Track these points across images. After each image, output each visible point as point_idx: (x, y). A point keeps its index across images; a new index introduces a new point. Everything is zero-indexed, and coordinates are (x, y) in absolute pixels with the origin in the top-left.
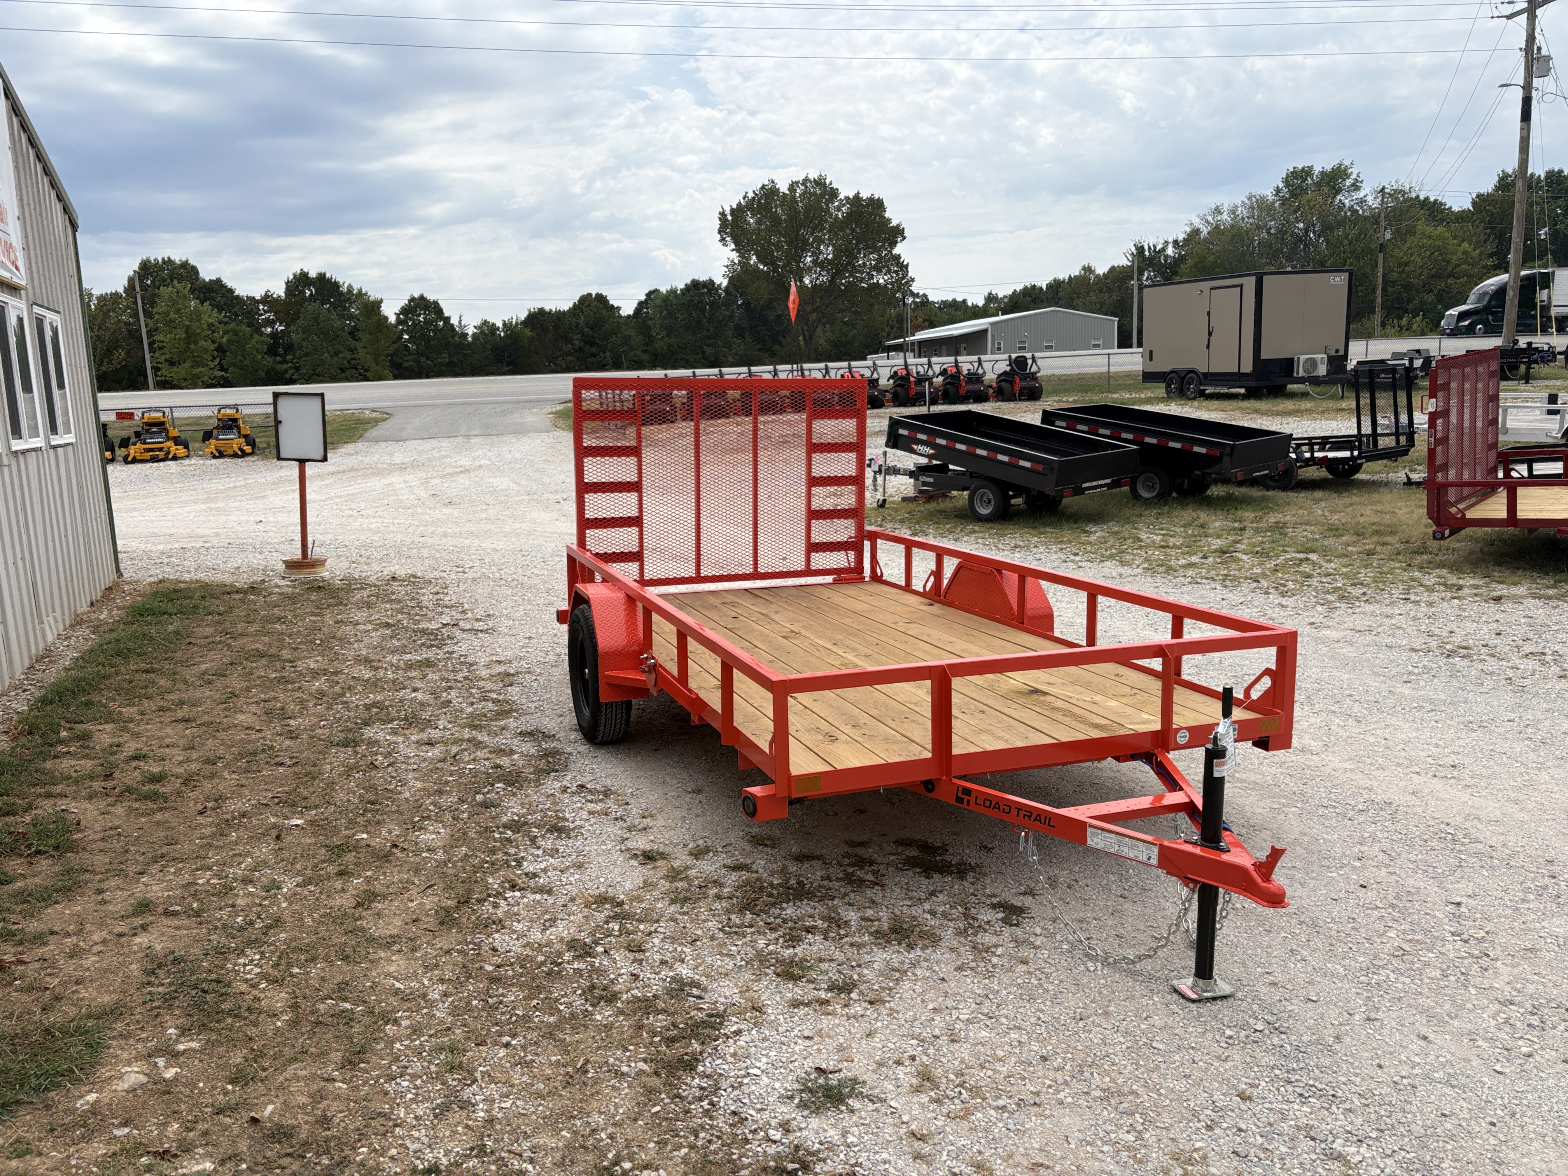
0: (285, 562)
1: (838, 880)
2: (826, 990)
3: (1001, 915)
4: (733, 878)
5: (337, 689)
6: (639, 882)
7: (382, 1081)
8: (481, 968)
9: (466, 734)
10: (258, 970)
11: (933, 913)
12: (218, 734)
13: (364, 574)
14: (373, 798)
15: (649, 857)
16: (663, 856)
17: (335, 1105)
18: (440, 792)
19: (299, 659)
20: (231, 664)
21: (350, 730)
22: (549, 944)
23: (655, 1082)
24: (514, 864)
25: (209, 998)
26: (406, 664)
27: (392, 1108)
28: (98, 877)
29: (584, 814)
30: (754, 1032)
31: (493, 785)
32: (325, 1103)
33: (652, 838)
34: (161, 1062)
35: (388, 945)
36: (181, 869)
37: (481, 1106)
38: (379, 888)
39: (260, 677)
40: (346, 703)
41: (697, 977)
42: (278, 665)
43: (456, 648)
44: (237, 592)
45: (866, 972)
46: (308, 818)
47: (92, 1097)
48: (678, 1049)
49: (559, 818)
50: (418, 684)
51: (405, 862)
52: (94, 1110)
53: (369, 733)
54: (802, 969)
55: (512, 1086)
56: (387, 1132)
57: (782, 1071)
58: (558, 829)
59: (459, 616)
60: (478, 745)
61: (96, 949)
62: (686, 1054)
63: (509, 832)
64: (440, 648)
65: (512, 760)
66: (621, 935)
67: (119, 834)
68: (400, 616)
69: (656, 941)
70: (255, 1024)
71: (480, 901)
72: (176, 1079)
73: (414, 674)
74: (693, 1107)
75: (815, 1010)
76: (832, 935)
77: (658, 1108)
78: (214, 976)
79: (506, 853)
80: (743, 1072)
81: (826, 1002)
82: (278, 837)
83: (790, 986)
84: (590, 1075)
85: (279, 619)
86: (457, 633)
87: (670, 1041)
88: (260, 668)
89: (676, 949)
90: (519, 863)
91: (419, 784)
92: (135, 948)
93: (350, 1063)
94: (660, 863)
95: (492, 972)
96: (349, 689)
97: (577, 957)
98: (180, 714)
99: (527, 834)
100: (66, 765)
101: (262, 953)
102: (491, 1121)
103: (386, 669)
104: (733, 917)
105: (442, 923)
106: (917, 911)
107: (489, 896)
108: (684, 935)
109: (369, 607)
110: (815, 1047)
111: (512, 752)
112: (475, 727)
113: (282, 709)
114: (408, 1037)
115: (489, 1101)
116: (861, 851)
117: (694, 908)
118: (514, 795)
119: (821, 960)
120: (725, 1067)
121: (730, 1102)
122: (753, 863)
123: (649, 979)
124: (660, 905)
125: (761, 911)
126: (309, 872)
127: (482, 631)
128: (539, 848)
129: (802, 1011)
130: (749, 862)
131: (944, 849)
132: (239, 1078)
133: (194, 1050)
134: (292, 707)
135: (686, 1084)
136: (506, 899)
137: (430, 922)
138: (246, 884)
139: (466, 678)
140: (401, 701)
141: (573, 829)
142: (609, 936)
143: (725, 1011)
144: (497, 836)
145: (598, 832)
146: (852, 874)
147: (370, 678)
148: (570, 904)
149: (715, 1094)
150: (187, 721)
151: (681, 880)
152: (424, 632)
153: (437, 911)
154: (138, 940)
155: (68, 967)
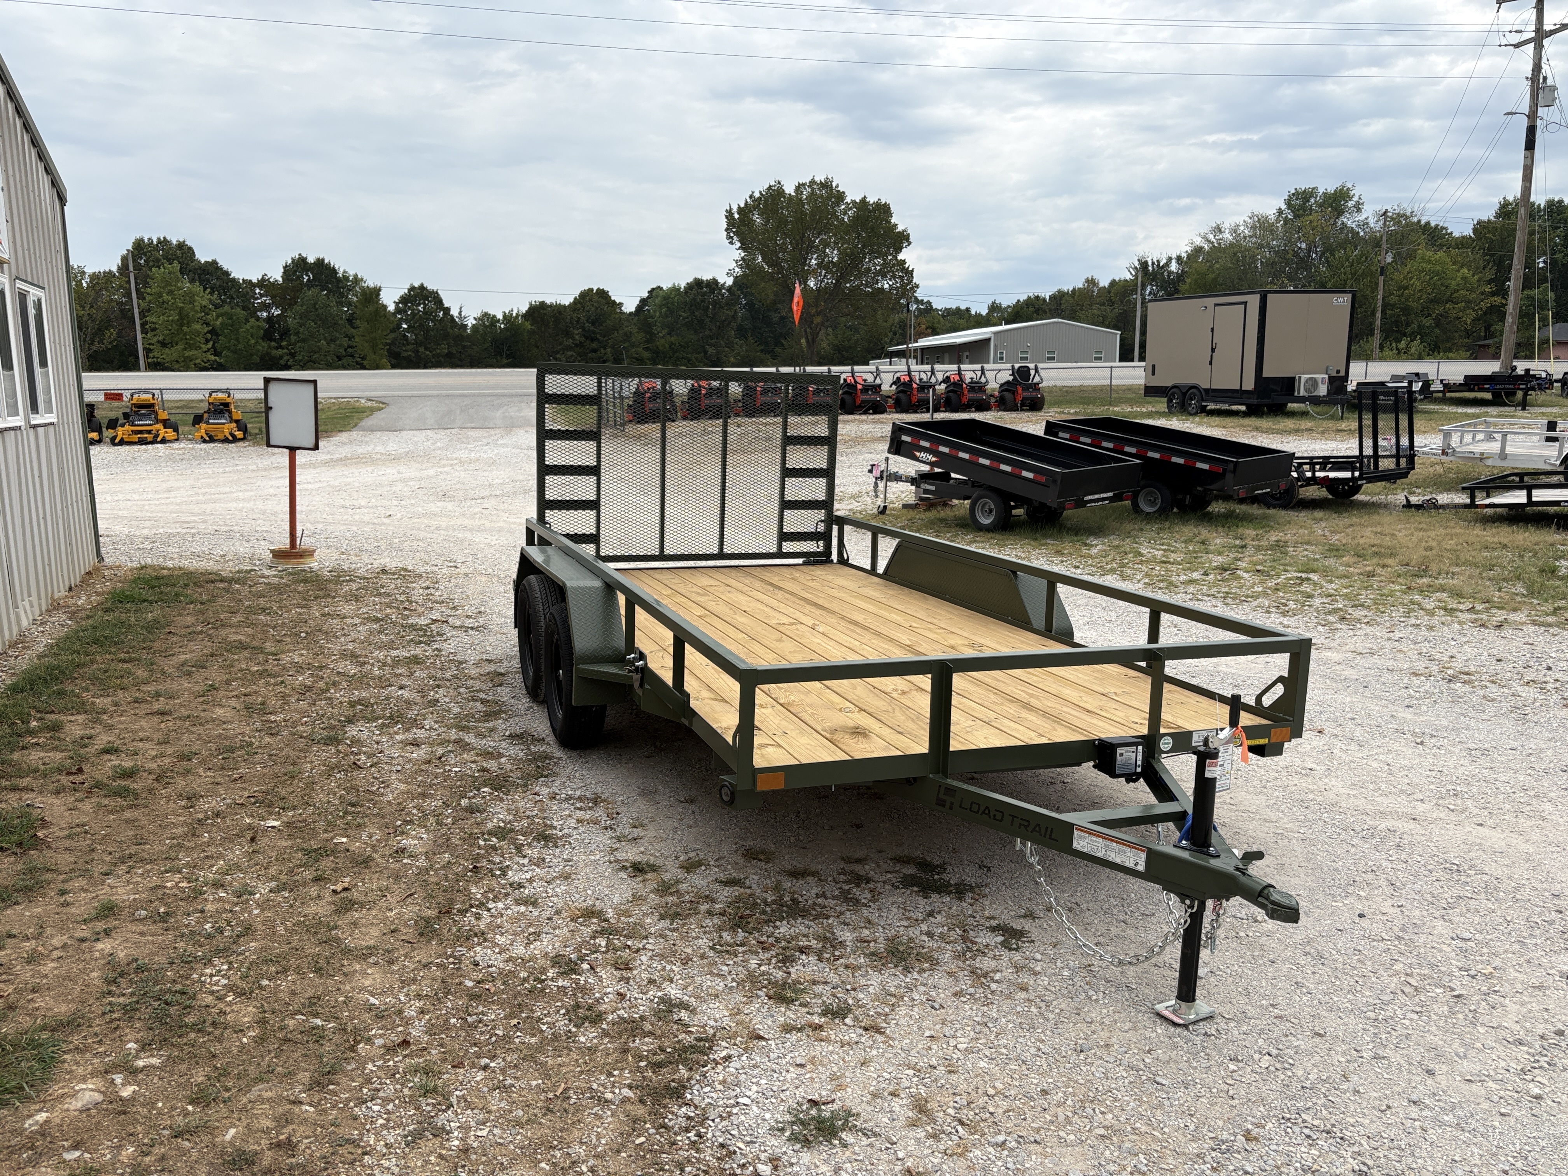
0: (272, 551)
1: (834, 898)
2: (819, 1014)
3: (1000, 939)
4: (725, 894)
5: (321, 684)
6: (628, 895)
7: (352, 1104)
8: (461, 983)
9: (453, 734)
10: (224, 981)
11: (930, 935)
12: (194, 729)
13: (353, 566)
14: (354, 800)
15: (638, 869)
16: (654, 868)
17: (301, 1130)
18: (424, 795)
19: (282, 652)
20: (212, 656)
21: (332, 728)
22: (533, 958)
23: (640, 1111)
24: (498, 873)
25: (172, 1010)
26: (393, 661)
27: (361, 1134)
28: (62, 877)
29: (572, 822)
30: (744, 1058)
31: (479, 789)
32: (291, 1127)
33: (642, 849)
34: (118, 1079)
35: (364, 957)
36: (150, 871)
37: (456, 1134)
38: (355, 895)
39: (241, 670)
40: (330, 699)
41: (686, 998)
42: (261, 657)
43: (445, 645)
44: (221, 581)
45: (861, 996)
46: (286, 819)
47: (42, 1117)
48: (665, 1075)
49: (546, 825)
50: (404, 681)
51: (385, 868)
52: (44, 1131)
53: (352, 731)
54: (795, 991)
55: (489, 1112)
56: (355, 1160)
57: (773, 1100)
58: (545, 838)
59: (449, 612)
60: (465, 746)
61: (56, 954)
62: (673, 1081)
63: (494, 839)
64: (429, 645)
65: (500, 764)
66: (608, 951)
67: (86, 832)
68: (388, 611)
69: (644, 958)
70: (220, 1040)
71: (463, 912)
72: (133, 1098)
73: (401, 671)
74: (679, 1138)
75: (808, 1036)
76: (826, 956)
77: (642, 1139)
78: (178, 987)
79: (490, 861)
80: (732, 1101)
81: (819, 1028)
82: (253, 839)
83: (783, 1009)
84: (572, 1101)
85: (264, 610)
86: (446, 629)
87: (657, 1066)
88: (242, 661)
89: (664, 968)
90: (504, 871)
91: (402, 787)
92: (97, 954)
93: (317, 1084)
94: (649, 876)
95: (472, 988)
96: (334, 684)
97: (562, 974)
98: (156, 706)
99: (513, 841)
100: (35, 757)
101: (231, 963)
102: (465, 1150)
103: (373, 665)
104: (725, 934)
105: (421, 934)
106: (914, 932)
107: (472, 907)
108: (673, 953)
109: (357, 600)
110: (808, 1076)
111: (500, 755)
112: (462, 728)
113: (263, 704)
114: (382, 1056)
115: (465, 1128)
116: (857, 868)
117: (684, 925)
118: (501, 800)
119: (814, 983)
120: (713, 1095)
121: (718, 1133)
122: (746, 878)
123: (636, 999)
124: (649, 921)
125: (754, 929)
126: (283, 877)
127: (472, 628)
128: (525, 857)
129: (794, 1037)
130: (742, 876)
131: (942, 868)
132: (201, 1099)
133: (153, 1066)
134: (273, 702)
135: (673, 1113)
136: (489, 910)
137: (409, 933)
138: (217, 889)
139: (455, 677)
140: (387, 699)
141: (561, 838)
142: (596, 952)
143: (714, 1035)
144: (482, 843)
145: (587, 841)
146: (849, 892)
147: (355, 674)
148: (555, 917)
149: (702, 1124)
150: (163, 714)
151: (672, 894)
152: (413, 627)
153: (416, 922)
154: (100, 946)
155: (25, 974)
